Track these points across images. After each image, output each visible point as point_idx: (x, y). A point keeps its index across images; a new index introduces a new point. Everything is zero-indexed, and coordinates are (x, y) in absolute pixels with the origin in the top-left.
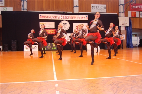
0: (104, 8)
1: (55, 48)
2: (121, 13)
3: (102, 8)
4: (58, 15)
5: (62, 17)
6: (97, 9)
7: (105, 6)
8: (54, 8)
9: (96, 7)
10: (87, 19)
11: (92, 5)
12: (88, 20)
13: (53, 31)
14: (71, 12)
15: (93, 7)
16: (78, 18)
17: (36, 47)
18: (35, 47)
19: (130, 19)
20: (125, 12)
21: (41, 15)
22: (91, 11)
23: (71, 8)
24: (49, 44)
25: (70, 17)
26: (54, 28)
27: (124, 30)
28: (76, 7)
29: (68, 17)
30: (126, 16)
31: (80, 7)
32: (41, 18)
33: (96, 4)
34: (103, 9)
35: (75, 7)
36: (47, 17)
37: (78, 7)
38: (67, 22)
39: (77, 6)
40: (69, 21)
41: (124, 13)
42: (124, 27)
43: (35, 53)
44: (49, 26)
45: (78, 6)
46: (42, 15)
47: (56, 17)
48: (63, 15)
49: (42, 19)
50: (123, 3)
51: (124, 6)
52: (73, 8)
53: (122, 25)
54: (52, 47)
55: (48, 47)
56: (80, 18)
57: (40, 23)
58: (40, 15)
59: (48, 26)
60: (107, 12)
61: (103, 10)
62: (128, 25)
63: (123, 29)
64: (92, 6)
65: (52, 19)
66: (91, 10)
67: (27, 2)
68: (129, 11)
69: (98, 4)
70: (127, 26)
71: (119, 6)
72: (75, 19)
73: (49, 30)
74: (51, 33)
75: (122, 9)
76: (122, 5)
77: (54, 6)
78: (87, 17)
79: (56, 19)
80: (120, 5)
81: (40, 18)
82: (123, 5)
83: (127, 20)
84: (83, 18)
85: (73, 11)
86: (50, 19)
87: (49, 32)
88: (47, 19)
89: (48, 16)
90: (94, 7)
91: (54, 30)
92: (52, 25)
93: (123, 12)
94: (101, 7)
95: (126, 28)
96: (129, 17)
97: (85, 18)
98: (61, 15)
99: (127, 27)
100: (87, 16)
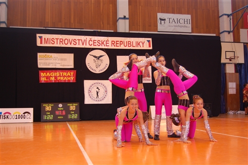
0: (186, 23)
1: (75, 116)
2: (225, 33)
3: (182, 21)
4: (83, 38)
5: (91, 43)
6: (171, 24)
7: (189, 17)
8: (72, 21)
9: (167, 20)
10: (150, 46)
11: (160, 15)
12: (151, 48)
13: (69, 73)
14: (113, 31)
15: (161, 19)
16: (129, 43)
17: (29, 113)
18: (26, 114)
19: (245, 47)
20: (233, 31)
21: (41, 37)
22: (157, 29)
23: (111, 23)
24: (60, 105)
25: (110, 43)
26: (72, 67)
27: (234, 72)
28: (124, 20)
29: (105, 43)
30: (237, 40)
31: (132, 18)
32: (41, 43)
33: (167, 12)
34: (183, 25)
35: (120, 20)
36: (55, 41)
37: (127, 19)
38: (103, 53)
39: (125, 17)
40: (108, 51)
41: (231, 34)
42: (234, 65)
43: (24, 128)
44: (59, 62)
45: (127, 17)
46: (45, 36)
47: (77, 41)
48: (94, 38)
49: (43, 45)
50: (230, 12)
51: (231, 17)
52: (115, 21)
53: (228, 61)
54: (68, 111)
55: (57, 113)
56: (134, 45)
57: (39, 54)
58: (38, 35)
59: (57, 61)
60: (192, 32)
61: (185, 27)
62: (241, 60)
63: (230, 69)
64: (158, 18)
65: (69, 46)
66: (157, 26)
67: (8, 6)
68: (242, 28)
69: (173, 13)
70: (240, 62)
71: (220, 19)
72: (122, 47)
73: (61, 73)
74: (65, 78)
75: (225, 24)
76: (225, 15)
77: (72, 17)
78: (149, 41)
79: (77, 46)
80: (221, 16)
81: (39, 44)
82: (228, 16)
83: (239, 50)
84: (141, 44)
85: (116, 29)
86: (64, 46)
87: (60, 76)
88: (55, 45)
89: (57, 39)
90: (165, 20)
91: (72, 73)
92: (68, 61)
93: (229, 32)
94: (179, 21)
95: (238, 67)
96: (244, 43)
97: (145, 44)
98: (88, 38)
99: (241, 64)
100: (150, 39)
